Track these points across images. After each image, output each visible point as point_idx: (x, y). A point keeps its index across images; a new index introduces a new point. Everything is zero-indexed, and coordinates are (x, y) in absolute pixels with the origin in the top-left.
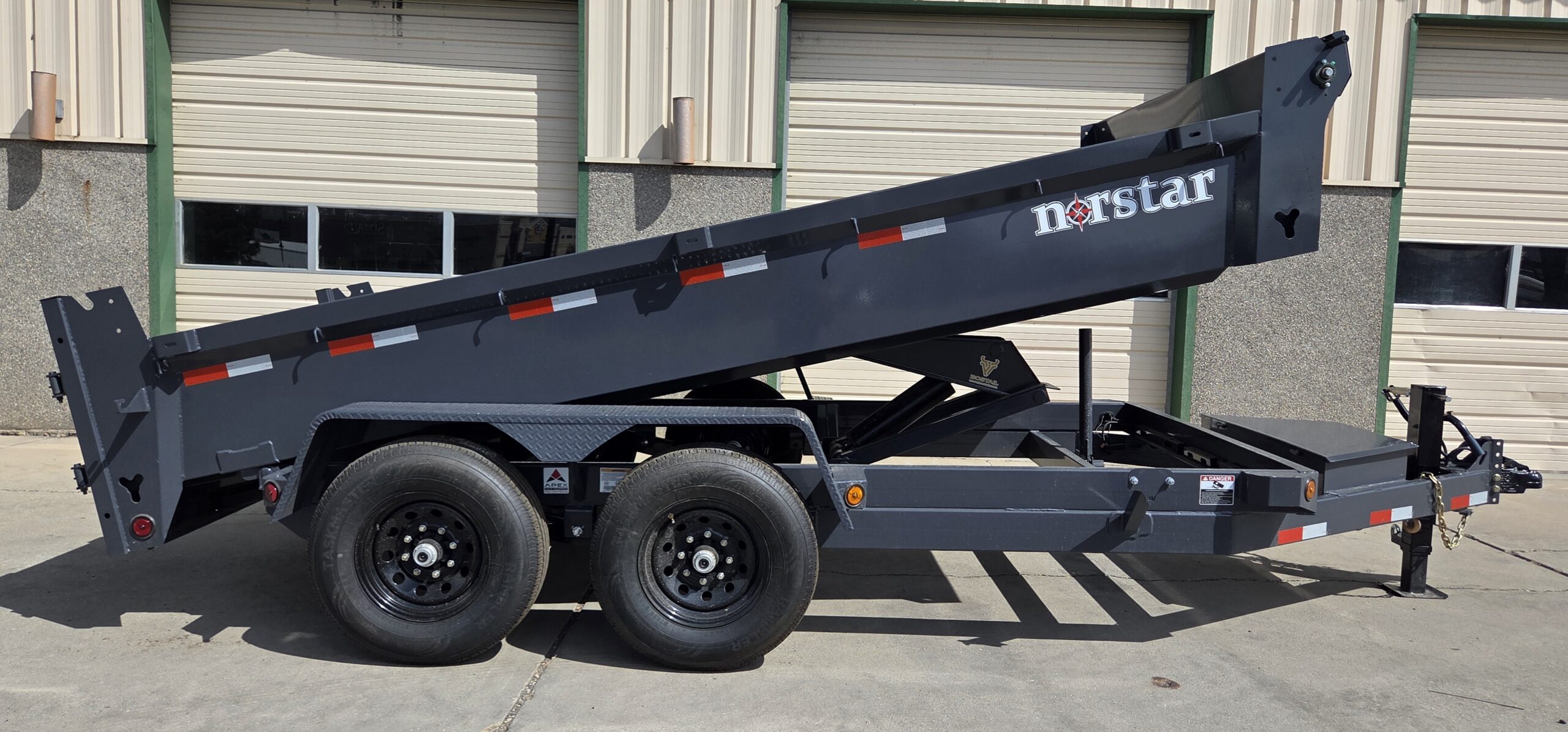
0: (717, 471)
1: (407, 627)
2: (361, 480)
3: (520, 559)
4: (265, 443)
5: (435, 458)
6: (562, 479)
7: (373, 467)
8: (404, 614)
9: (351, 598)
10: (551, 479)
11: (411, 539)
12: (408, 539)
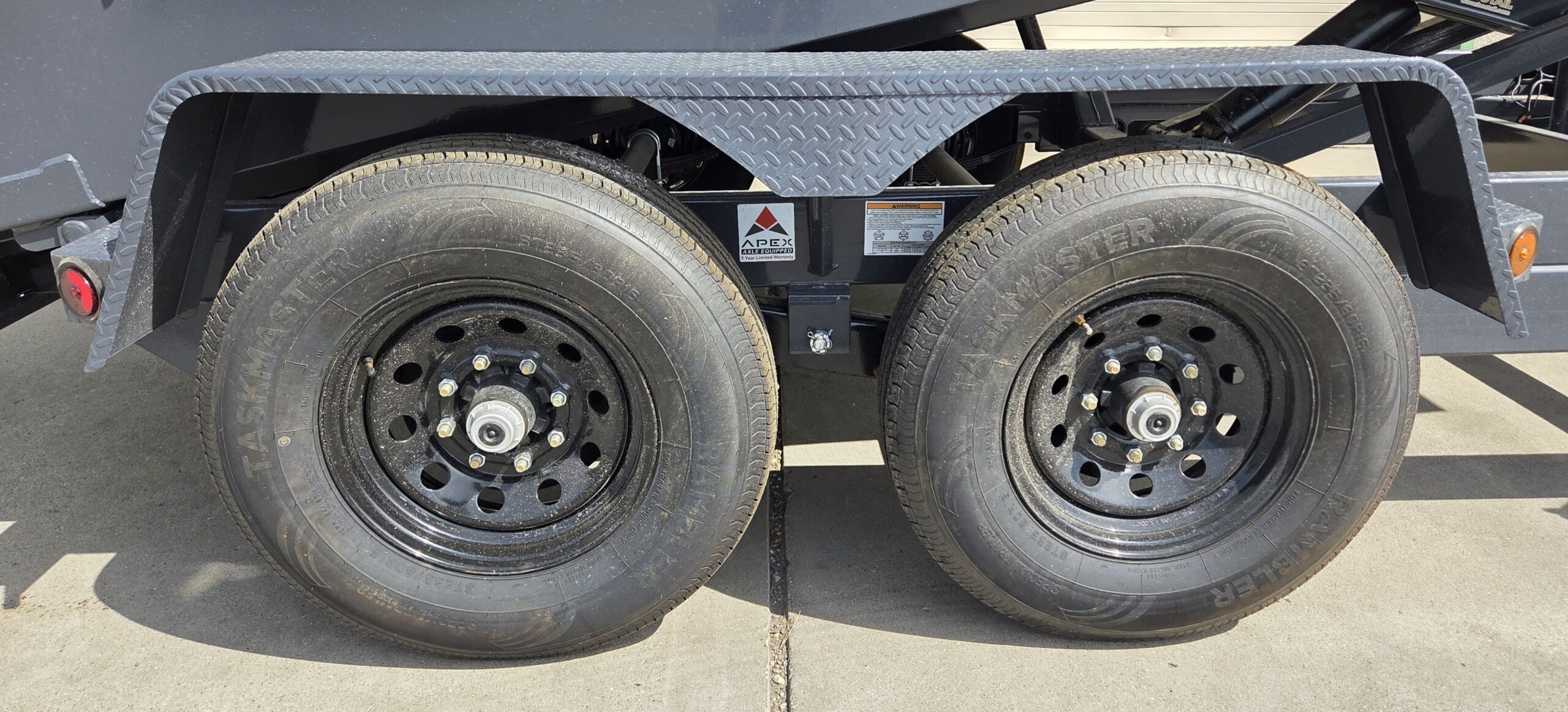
0: (1220, 210)
1: (469, 588)
2: (312, 255)
3: (730, 432)
4: (58, 160)
5: (501, 195)
6: (779, 229)
7: (338, 221)
8: (457, 559)
9: (326, 536)
10: (754, 230)
11: (456, 387)
12: (448, 387)
